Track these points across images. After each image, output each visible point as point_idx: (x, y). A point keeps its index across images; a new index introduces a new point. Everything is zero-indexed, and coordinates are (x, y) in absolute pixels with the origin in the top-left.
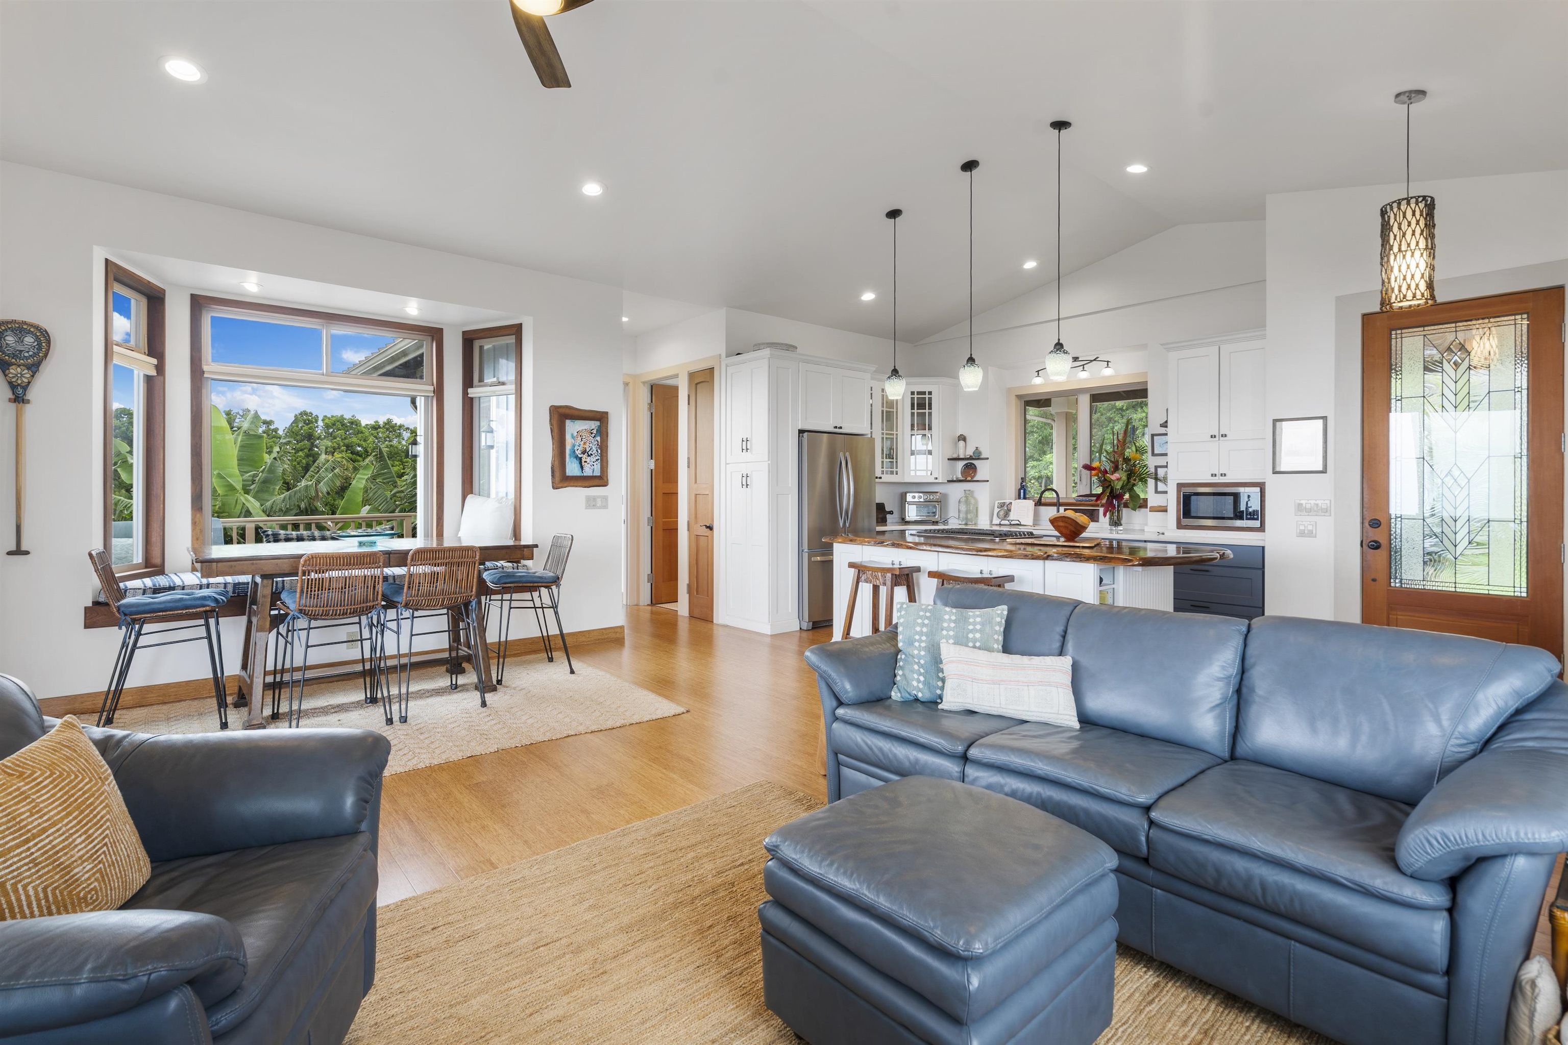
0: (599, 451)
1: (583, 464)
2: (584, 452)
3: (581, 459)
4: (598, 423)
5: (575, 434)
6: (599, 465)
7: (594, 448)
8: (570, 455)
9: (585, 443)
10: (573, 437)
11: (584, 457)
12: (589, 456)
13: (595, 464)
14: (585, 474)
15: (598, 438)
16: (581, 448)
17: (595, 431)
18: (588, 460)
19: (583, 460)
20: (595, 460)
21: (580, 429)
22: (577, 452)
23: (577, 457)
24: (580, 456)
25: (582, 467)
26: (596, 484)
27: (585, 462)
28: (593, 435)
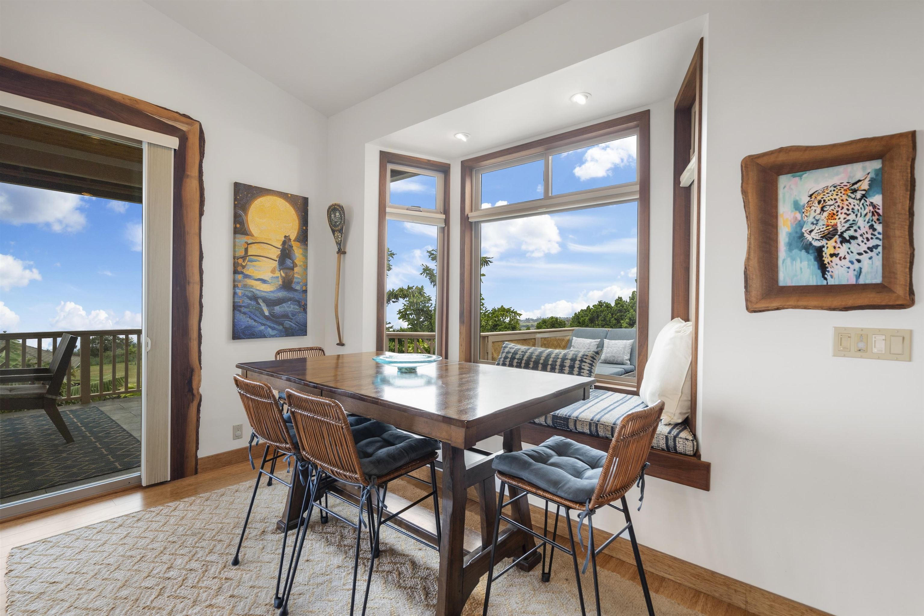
0: (879, 228)
1: (827, 259)
2: (828, 236)
3: (819, 251)
4: (877, 164)
5: (805, 199)
6: (878, 261)
7: (862, 223)
8: (790, 246)
9: (832, 216)
10: (797, 206)
11: (830, 246)
12: (844, 241)
13: (863, 258)
14: (831, 282)
15: (877, 199)
16: (821, 227)
17: (865, 185)
18: (843, 250)
19: (827, 252)
20: (864, 247)
21: (819, 187)
22: (809, 238)
23: (808, 247)
24: (817, 244)
25: (823, 268)
26: (866, 302)
27: (832, 255)
28: (859, 195)
